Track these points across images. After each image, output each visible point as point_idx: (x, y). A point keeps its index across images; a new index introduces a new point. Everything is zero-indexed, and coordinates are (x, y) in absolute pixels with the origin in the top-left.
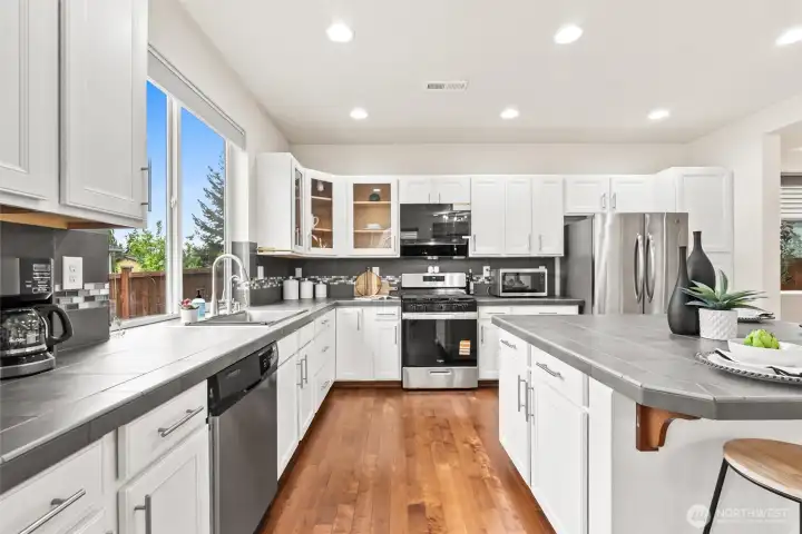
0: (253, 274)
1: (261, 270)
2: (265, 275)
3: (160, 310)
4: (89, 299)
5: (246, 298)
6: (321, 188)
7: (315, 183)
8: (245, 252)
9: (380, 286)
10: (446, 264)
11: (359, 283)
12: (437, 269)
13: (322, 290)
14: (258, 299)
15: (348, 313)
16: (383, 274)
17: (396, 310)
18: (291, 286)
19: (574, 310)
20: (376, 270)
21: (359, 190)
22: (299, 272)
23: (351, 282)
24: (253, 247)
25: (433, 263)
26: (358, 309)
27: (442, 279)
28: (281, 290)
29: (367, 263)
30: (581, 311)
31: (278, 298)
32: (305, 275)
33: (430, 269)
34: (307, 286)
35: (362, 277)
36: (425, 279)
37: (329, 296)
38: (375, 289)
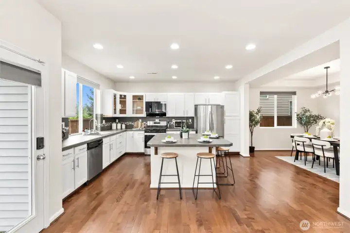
0: (102, 122)
1: (104, 121)
2: (105, 122)
3: (78, 132)
4: (65, 130)
5: (99, 129)
6: (123, 97)
7: (121, 95)
8: (99, 117)
9: (141, 125)
10: (161, 119)
11: (135, 124)
12: (158, 120)
13: (124, 126)
14: (103, 129)
15: (130, 133)
16: (142, 122)
17: (143, 132)
18: (114, 125)
19: (194, 132)
20: (140, 120)
21: (135, 97)
22: (117, 121)
23: (133, 124)
24: (102, 115)
25: (157, 118)
26: (133, 132)
27: (159, 123)
28: (111, 126)
29: (138, 118)
30: (197, 132)
31: (110, 128)
32: (119, 122)
33: (156, 120)
34: (119, 125)
35: (136, 123)
36: (154, 123)
37: (126, 128)
38: (140, 126)
